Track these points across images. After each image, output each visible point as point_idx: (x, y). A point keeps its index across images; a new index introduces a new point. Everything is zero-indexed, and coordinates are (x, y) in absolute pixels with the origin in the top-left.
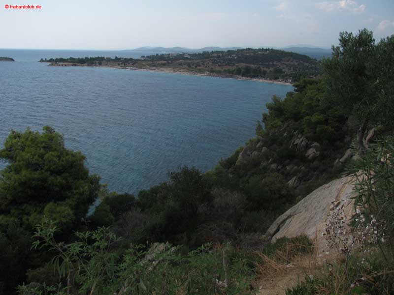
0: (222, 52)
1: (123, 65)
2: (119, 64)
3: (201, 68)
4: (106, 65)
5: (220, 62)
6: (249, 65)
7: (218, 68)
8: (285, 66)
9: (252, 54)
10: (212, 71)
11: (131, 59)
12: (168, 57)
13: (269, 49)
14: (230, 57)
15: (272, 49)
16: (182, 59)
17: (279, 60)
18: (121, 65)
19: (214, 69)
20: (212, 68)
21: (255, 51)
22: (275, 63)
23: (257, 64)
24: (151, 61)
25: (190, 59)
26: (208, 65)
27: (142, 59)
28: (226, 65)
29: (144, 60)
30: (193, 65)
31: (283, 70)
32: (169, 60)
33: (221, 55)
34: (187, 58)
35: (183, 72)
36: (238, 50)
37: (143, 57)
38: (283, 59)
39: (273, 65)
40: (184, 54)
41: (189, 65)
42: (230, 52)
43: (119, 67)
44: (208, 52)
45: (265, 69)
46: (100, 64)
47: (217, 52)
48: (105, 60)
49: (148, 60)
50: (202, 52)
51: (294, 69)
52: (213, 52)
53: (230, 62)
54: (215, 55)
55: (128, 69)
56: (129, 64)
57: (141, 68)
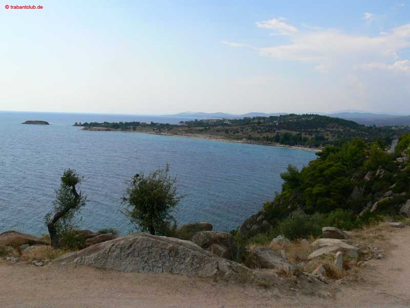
0: (264, 118)
1: (158, 131)
2: (154, 130)
3: (239, 134)
4: (141, 131)
5: (260, 129)
6: (289, 132)
7: (257, 135)
8: (329, 133)
9: (295, 120)
10: (250, 138)
11: (167, 125)
12: (207, 123)
13: (313, 115)
14: (271, 123)
15: (317, 115)
16: (220, 125)
17: (323, 127)
18: (156, 131)
19: (252, 136)
20: (250, 135)
21: (298, 117)
22: (318, 130)
23: (299, 131)
24: (188, 126)
25: (229, 125)
26: (248, 131)
27: (180, 124)
28: (266, 132)
29: (181, 126)
30: (231, 131)
31: (326, 137)
32: (207, 126)
33: (262, 121)
34: (226, 124)
35: (219, 138)
36: (281, 116)
37: (182, 122)
38: (328, 126)
40: (224, 120)
41: (227, 132)
42: (272, 118)
43: (154, 132)
44: (249, 118)
45: (307, 136)
46: (134, 129)
47: (259, 118)
48: (140, 125)
49: (185, 126)
50: (243, 118)
51: (338, 137)
52: (254, 118)
53: (270, 129)
54: (256, 121)
55: (162, 134)
56: (164, 129)
57: (176, 134)
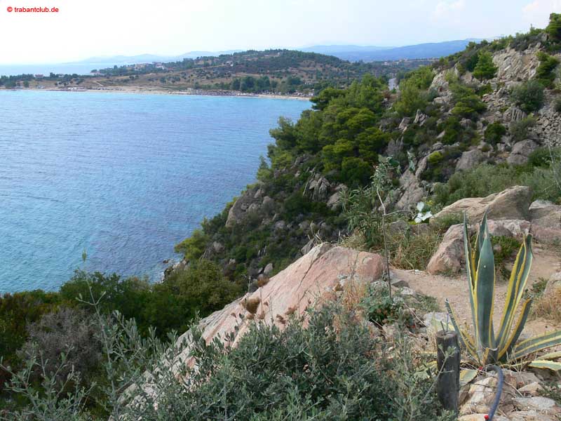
0: (212, 58)
1: (63, 85)
2: (56, 84)
3: (181, 83)
4: (37, 87)
5: (209, 73)
6: (250, 75)
7: (206, 83)
8: (304, 74)
9: (256, 59)
10: (197, 87)
11: (75, 76)
12: (132, 70)
13: (280, 51)
14: (223, 65)
15: (285, 50)
16: (151, 72)
17: (296, 66)
18: (59, 85)
19: (200, 84)
20: (197, 83)
21: (260, 54)
22: (289, 70)
23: (264, 74)
24: (105, 76)
25: (165, 71)
26: (192, 78)
27: (93, 74)
28: (218, 76)
29: (95, 77)
30: (169, 79)
31: (302, 79)
32: (134, 74)
33: (210, 62)
34: (160, 70)
35: (154, 90)
36: (235, 54)
37: (94, 71)
38: (301, 64)
39: (288, 72)
40: (156, 64)
41: (163, 80)
42: (223, 58)
43: (56, 88)
44: (191, 60)
45: (275, 79)
46: (27, 86)
47: (205, 59)
48: (34, 78)
49: (102, 76)
50: (182, 60)
51: (317, 78)
52: (198, 60)
53: (224, 73)
54: (202, 63)
55: (70, 90)
56: (72, 82)
57: (91, 88)
